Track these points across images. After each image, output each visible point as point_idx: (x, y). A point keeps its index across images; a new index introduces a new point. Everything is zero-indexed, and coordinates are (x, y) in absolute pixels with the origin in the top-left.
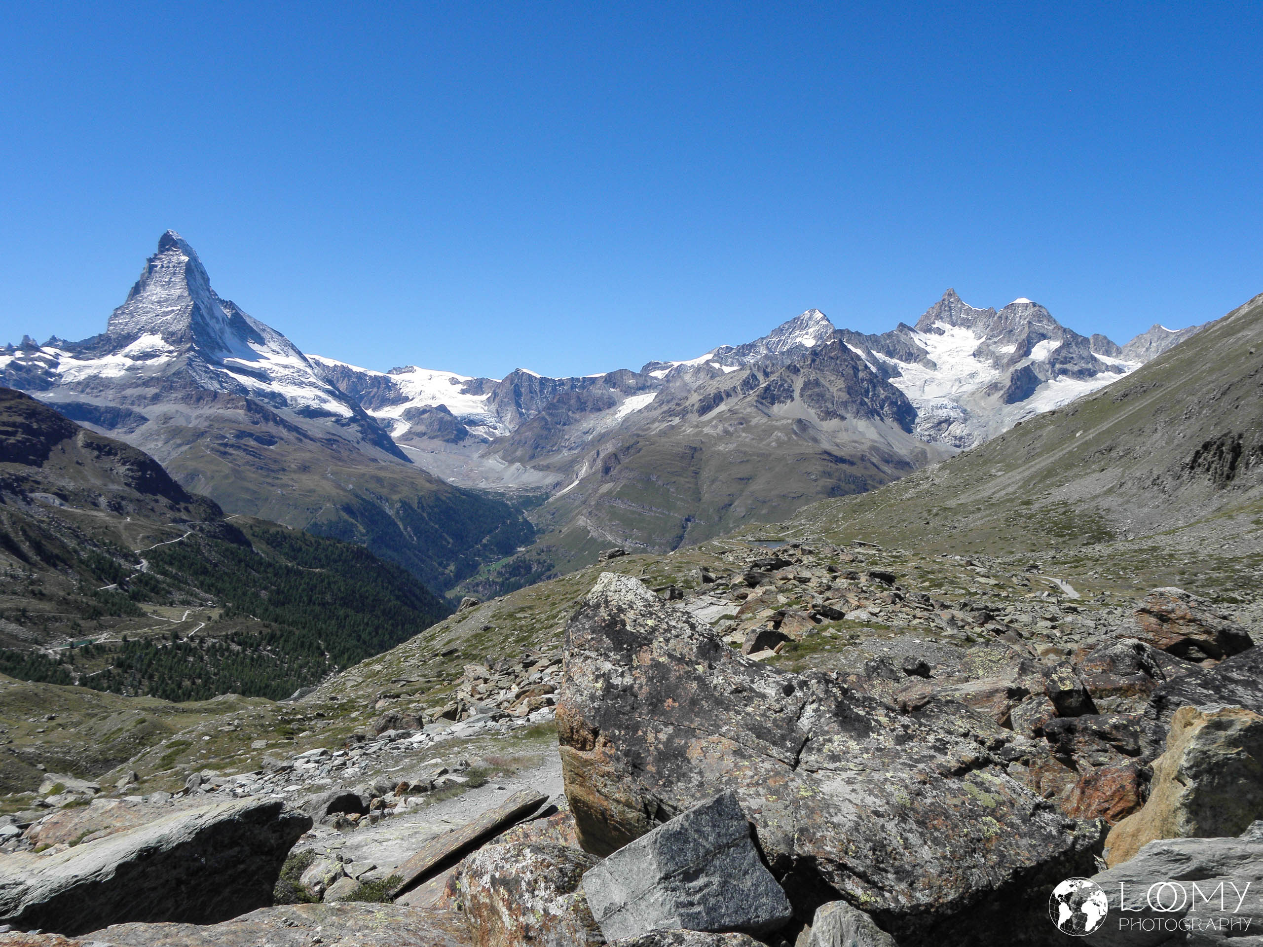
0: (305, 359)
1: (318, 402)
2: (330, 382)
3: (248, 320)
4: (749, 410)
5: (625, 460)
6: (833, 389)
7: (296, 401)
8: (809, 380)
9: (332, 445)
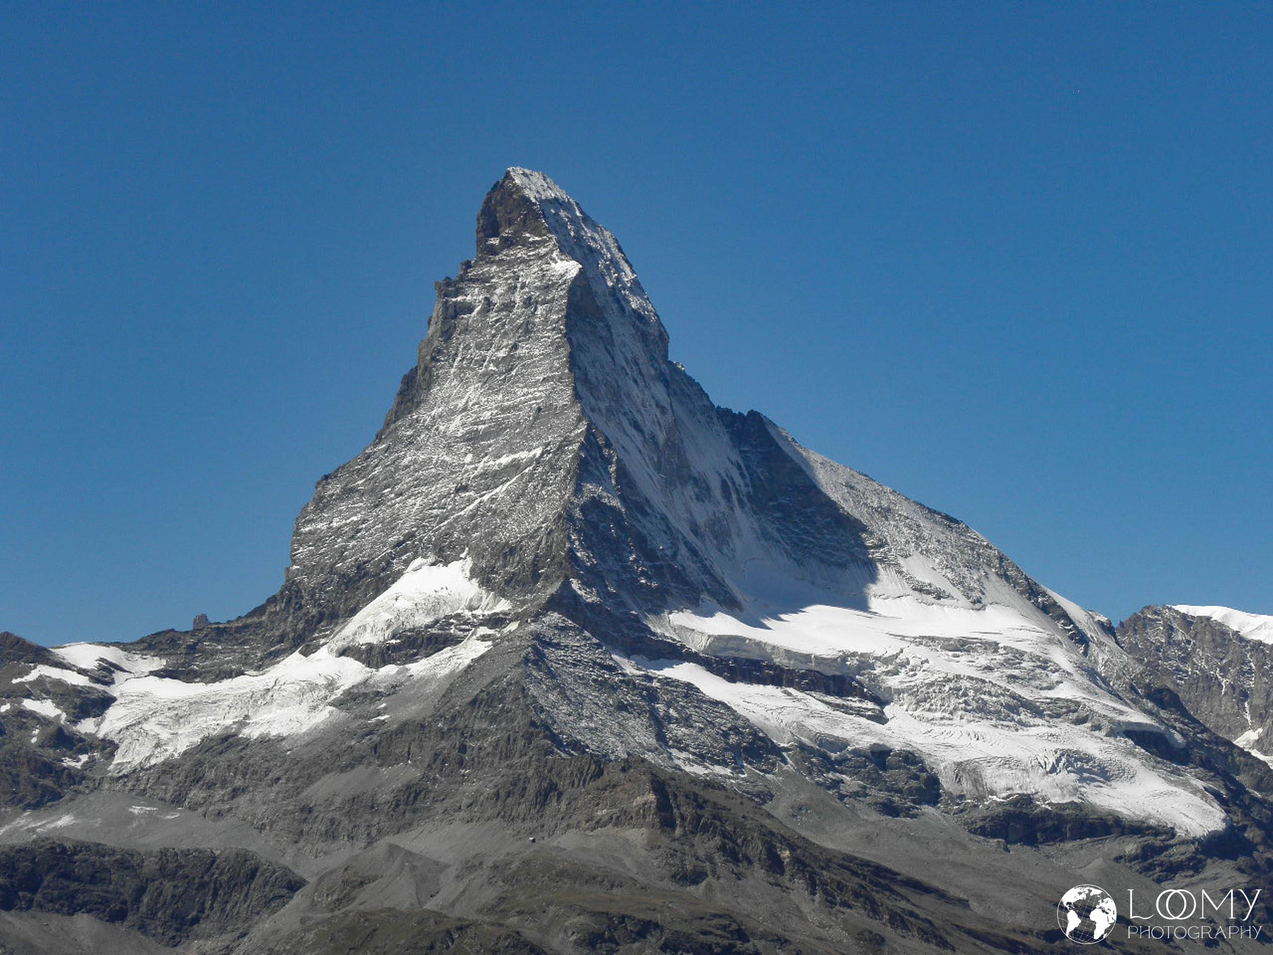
1: (1073, 778)
2: (1156, 698)
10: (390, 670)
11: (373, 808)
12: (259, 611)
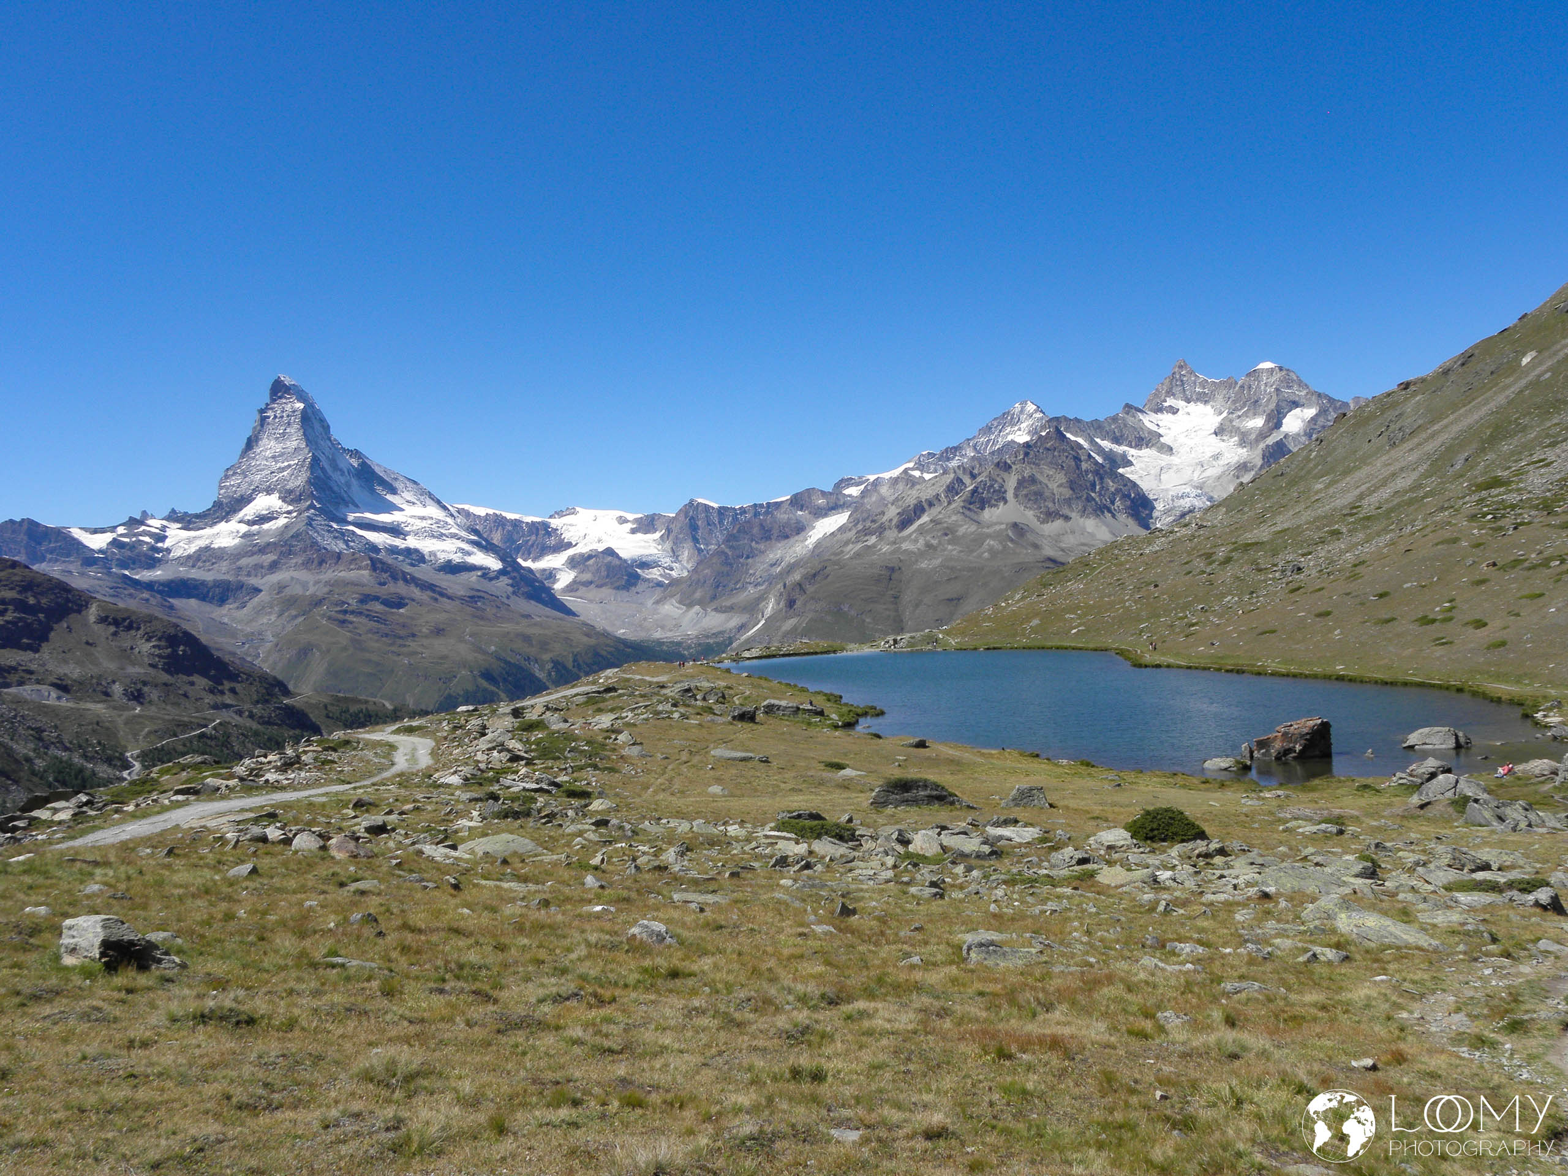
0: (445, 508)
1: (460, 555)
2: (476, 532)
3: (377, 469)
4: (954, 518)
5: (810, 589)
6: (1053, 486)
7: (435, 555)
8: (1024, 477)
9: (476, 602)
10: (256, 527)
11: (262, 567)
12: (209, 510)
